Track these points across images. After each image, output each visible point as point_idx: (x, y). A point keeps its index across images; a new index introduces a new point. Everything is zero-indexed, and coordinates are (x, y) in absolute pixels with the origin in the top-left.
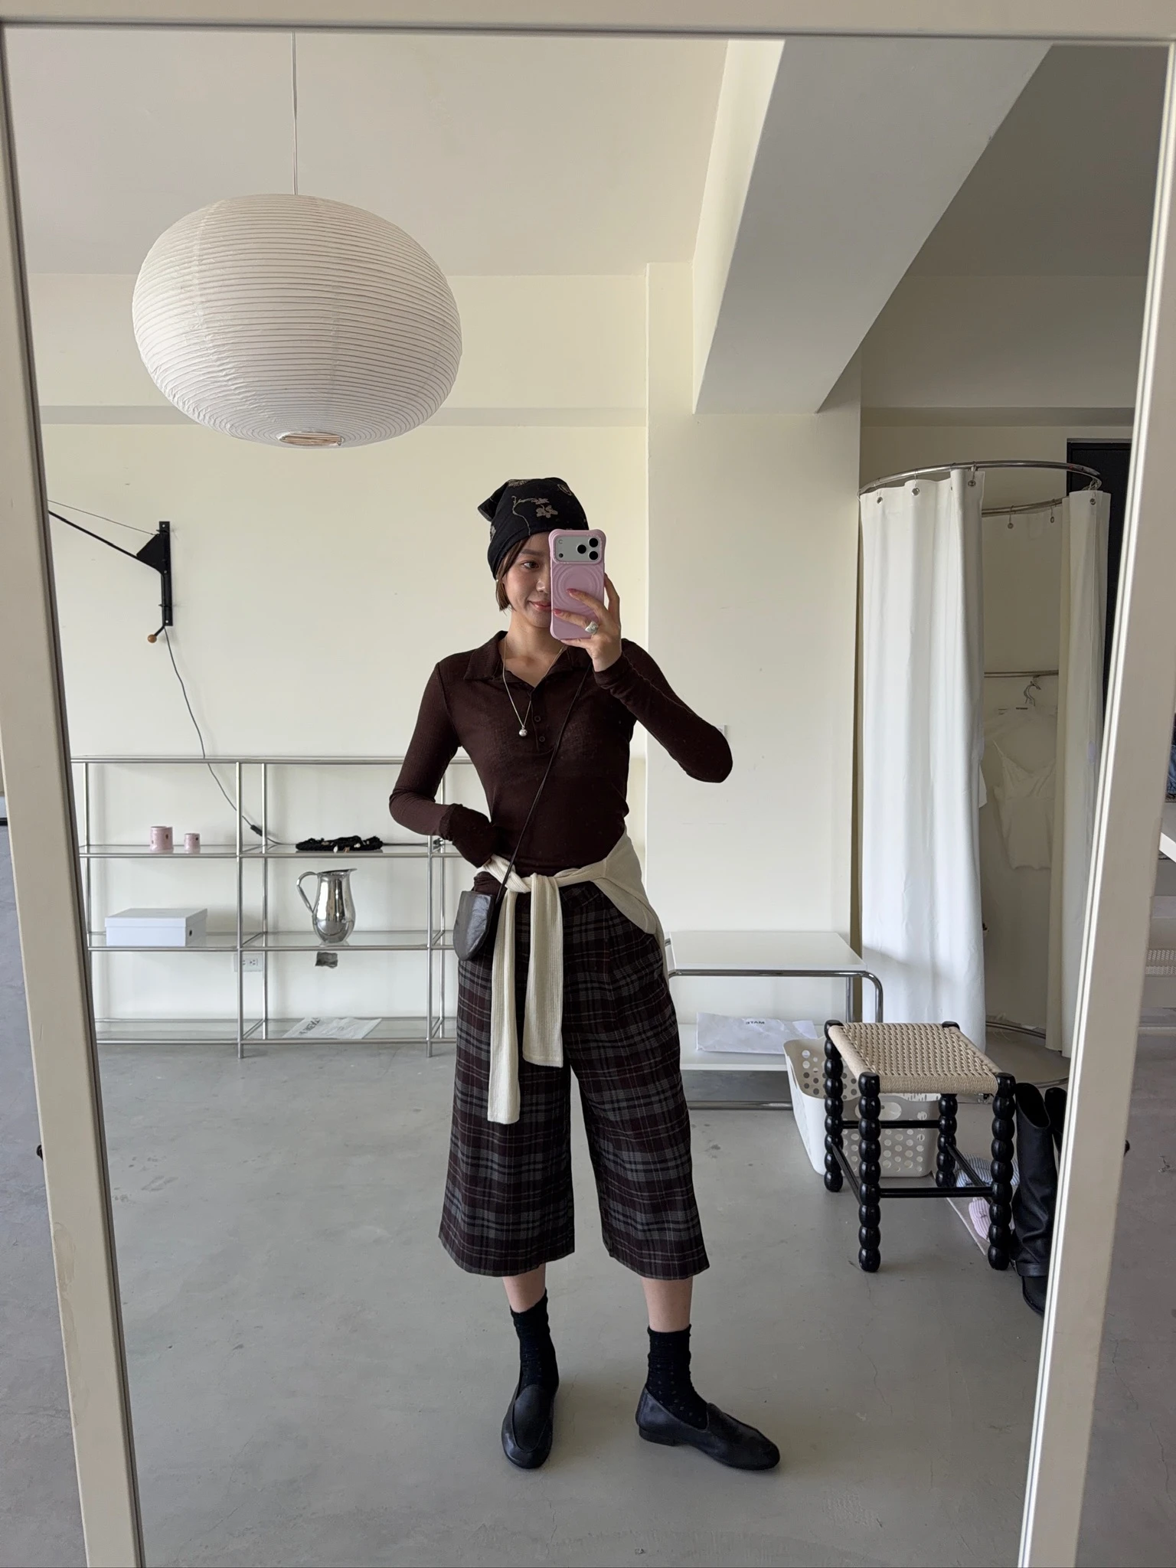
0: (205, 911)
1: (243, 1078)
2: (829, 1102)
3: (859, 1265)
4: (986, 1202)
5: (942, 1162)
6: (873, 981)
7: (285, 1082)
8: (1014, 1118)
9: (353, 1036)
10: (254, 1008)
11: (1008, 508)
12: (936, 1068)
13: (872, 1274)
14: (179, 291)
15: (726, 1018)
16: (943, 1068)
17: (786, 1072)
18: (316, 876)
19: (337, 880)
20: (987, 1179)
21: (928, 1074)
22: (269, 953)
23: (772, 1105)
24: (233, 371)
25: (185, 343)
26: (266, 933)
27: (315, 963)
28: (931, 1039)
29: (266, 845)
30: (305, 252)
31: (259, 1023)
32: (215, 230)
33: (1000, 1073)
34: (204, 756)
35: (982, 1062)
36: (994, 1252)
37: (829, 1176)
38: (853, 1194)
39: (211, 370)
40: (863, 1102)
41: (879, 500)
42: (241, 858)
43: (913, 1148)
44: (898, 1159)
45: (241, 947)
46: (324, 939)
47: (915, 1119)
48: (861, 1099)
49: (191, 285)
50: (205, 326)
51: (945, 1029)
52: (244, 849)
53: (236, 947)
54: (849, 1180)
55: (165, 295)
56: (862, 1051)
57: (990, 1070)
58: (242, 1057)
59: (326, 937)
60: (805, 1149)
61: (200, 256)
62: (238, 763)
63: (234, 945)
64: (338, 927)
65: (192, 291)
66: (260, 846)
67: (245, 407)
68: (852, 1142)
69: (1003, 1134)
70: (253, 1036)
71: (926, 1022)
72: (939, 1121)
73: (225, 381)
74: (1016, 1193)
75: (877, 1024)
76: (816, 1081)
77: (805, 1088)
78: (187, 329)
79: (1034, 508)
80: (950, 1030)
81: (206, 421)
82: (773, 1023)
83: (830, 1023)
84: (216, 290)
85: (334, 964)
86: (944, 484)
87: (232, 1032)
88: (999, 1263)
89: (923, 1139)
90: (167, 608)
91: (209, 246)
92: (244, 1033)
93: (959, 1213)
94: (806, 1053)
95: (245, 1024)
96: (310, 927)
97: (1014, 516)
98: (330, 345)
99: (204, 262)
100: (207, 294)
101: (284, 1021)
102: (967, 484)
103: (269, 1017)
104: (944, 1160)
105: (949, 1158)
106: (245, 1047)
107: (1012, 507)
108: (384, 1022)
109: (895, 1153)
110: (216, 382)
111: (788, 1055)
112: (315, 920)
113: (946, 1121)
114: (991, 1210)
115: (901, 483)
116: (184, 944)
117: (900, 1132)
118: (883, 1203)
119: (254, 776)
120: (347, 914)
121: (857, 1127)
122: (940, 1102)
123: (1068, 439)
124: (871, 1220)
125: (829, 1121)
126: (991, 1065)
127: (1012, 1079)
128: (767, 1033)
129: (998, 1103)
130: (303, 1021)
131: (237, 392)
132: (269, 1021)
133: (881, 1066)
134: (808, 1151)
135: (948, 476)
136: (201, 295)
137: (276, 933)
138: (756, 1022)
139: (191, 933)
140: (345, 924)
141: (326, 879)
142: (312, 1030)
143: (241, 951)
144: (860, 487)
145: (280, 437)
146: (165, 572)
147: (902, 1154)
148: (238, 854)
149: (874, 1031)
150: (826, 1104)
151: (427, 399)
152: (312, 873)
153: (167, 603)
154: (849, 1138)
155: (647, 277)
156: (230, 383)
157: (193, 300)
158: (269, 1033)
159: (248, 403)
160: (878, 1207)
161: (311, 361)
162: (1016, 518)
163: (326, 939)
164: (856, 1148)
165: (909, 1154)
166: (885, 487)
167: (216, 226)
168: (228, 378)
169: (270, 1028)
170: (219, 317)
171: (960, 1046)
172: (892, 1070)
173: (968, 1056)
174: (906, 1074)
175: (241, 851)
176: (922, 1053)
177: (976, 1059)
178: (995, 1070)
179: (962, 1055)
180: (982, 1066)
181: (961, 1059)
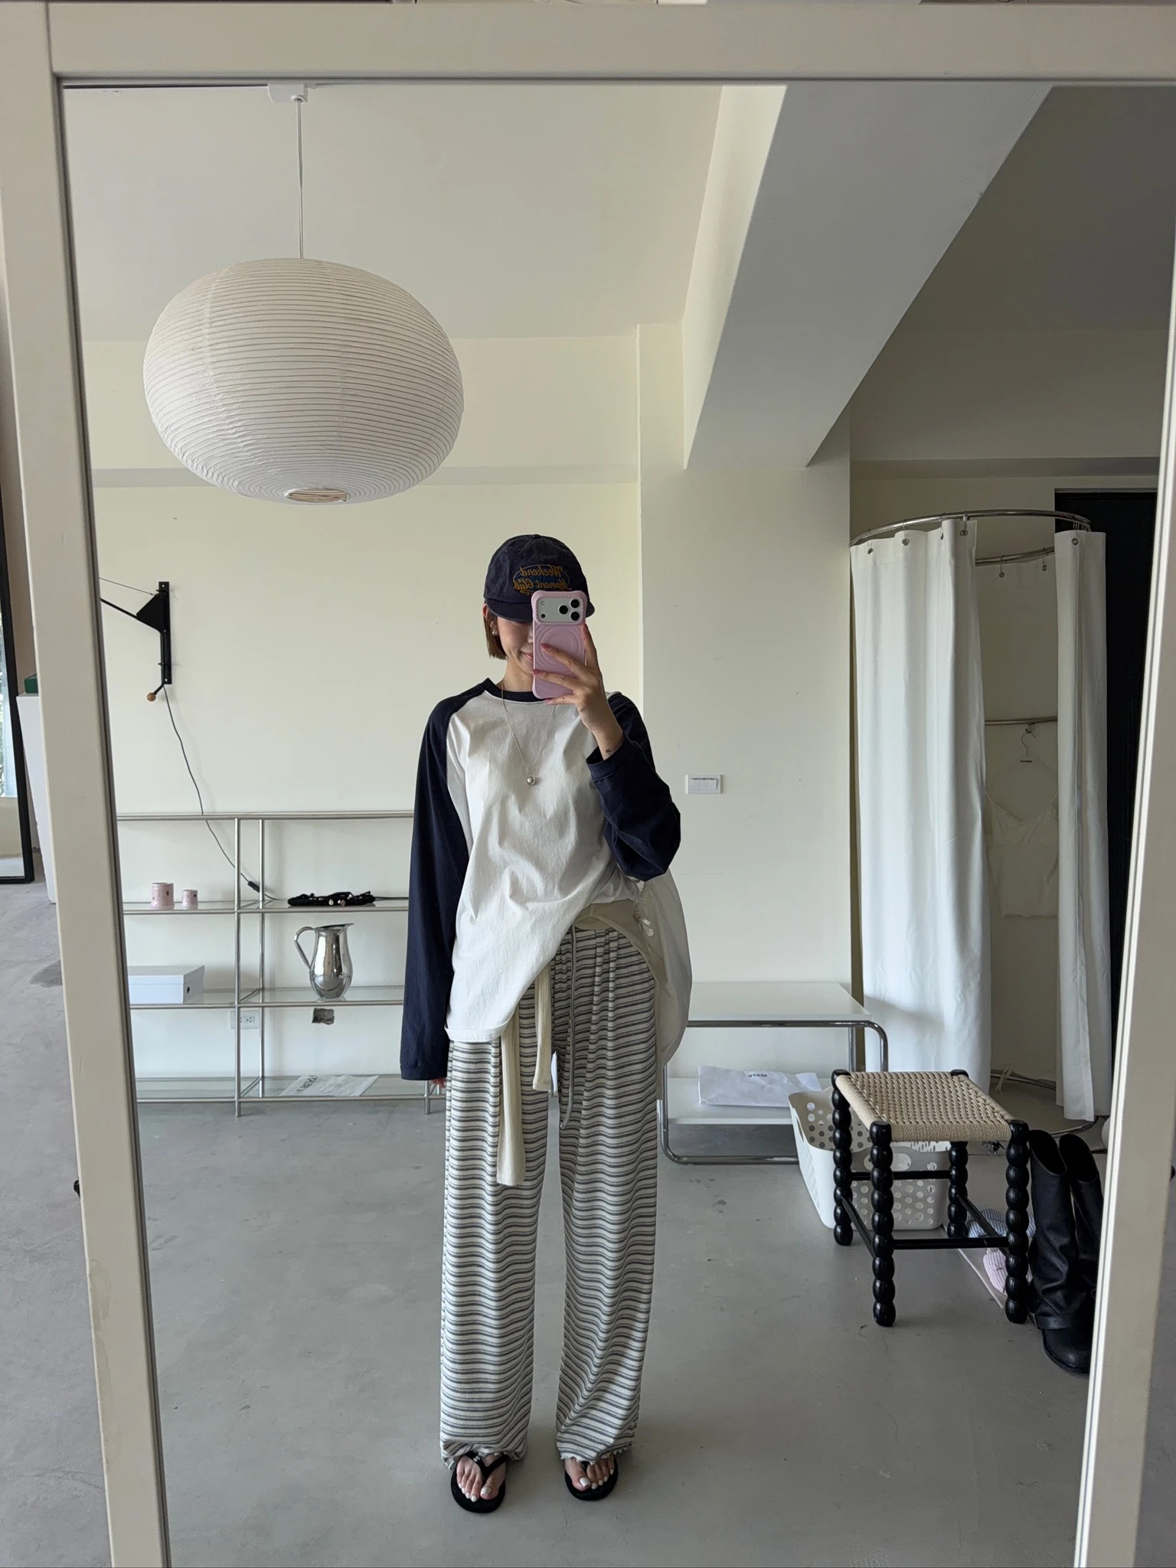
0: (203, 968)
1: (240, 1137)
2: (838, 1154)
3: (873, 1320)
4: (1001, 1253)
5: (953, 1213)
6: (877, 1031)
7: (283, 1140)
8: (1029, 1166)
9: (350, 1093)
10: (251, 1066)
11: (998, 557)
12: (947, 1115)
13: (889, 1329)
14: (190, 353)
15: (727, 1071)
16: (954, 1115)
17: (791, 1127)
18: (314, 931)
19: (334, 934)
20: (1002, 1231)
21: (940, 1123)
22: (266, 1009)
23: (776, 1159)
24: (242, 429)
25: (196, 403)
26: (263, 989)
27: (312, 1019)
28: (940, 1087)
29: (263, 900)
30: (313, 313)
31: (255, 1081)
32: (226, 293)
33: (1012, 1121)
34: (203, 813)
35: (993, 1109)
36: (1011, 1305)
37: (839, 1230)
38: (865, 1246)
39: (220, 428)
40: (875, 1152)
41: (870, 551)
42: (239, 914)
43: (924, 1200)
44: (909, 1212)
45: (239, 1003)
46: (322, 996)
47: (925, 1169)
48: (873, 1148)
49: (201, 348)
50: (216, 385)
51: (954, 1077)
52: (242, 905)
53: (234, 1003)
54: (861, 1235)
55: (177, 357)
56: (872, 1099)
57: (1002, 1117)
58: (240, 1115)
59: (323, 993)
60: (812, 1202)
61: (210, 318)
62: (236, 820)
63: (232, 1001)
64: (336, 984)
65: (203, 352)
66: (257, 902)
67: (253, 464)
68: (861, 1195)
69: (1017, 1183)
70: (250, 1094)
71: (933, 1070)
72: (951, 1171)
73: (235, 439)
74: (1032, 1243)
75: (885, 1073)
76: (822, 1134)
77: (811, 1141)
78: (198, 389)
79: (1025, 557)
80: (959, 1078)
81: (214, 479)
82: (776, 1076)
83: (838, 1073)
84: (226, 351)
85: (330, 1021)
86: (934, 534)
87: (229, 1090)
88: (1017, 1316)
89: (933, 1191)
90: (167, 667)
91: (220, 308)
92: (242, 1091)
93: (973, 1266)
94: (811, 1106)
95: (242, 1083)
96: (307, 982)
97: (1003, 565)
98: (338, 402)
99: (214, 324)
100: (220, 355)
101: (279, 1079)
102: (959, 533)
103: (266, 1075)
104: (955, 1211)
105: (960, 1209)
106: (242, 1104)
107: (1003, 556)
108: (380, 1079)
109: (905, 1206)
110: (224, 440)
111: (793, 1107)
112: (313, 975)
113: (956, 1171)
114: (1007, 1261)
115: (891, 534)
116: (182, 1002)
117: (911, 1184)
118: (898, 1255)
119: (252, 833)
120: (344, 970)
121: (868, 1179)
122: (950, 1152)
123: (1055, 490)
124: (885, 1273)
125: (838, 1173)
126: (1003, 1112)
127: (1025, 1126)
128: (769, 1086)
129: (1012, 1151)
130: (300, 1079)
131: (246, 449)
132: (265, 1079)
133: (891, 1113)
134: (816, 1206)
135: (938, 525)
136: (212, 356)
137: (273, 989)
138: (758, 1075)
139: (188, 989)
140: (342, 979)
141: (323, 934)
142: (309, 1088)
143: (239, 1008)
144: (852, 538)
145: (286, 494)
146: (165, 631)
147: (912, 1206)
148: (236, 909)
149: (883, 1081)
150: (835, 1156)
151: (432, 456)
152: (310, 928)
153: (166, 659)
154: (859, 1193)
155: (638, 339)
156: (239, 440)
157: (205, 360)
158: (265, 1091)
159: (256, 459)
160: (891, 1261)
161: (316, 418)
162: (1008, 567)
163: (324, 995)
164: (865, 1201)
165: (920, 1206)
166: (875, 538)
167: (226, 290)
168: (238, 435)
169: (266, 1088)
170: (229, 376)
171: (970, 1094)
172: (903, 1118)
173: (980, 1104)
174: (917, 1122)
175: (239, 908)
176: (933, 1102)
177: (987, 1107)
178: (1008, 1117)
179: (972, 1103)
180: (994, 1113)
181: (973, 1107)
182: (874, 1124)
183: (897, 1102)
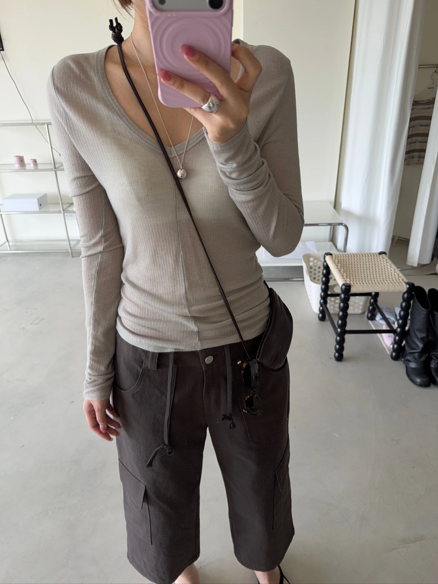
0: (46, 194)
2: (323, 287)
3: (334, 359)
4: (393, 336)
5: (370, 309)
6: (345, 227)
8: (412, 302)
12: (377, 279)
13: (340, 362)
16: (380, 278)
21: (374, 284)
23: (295, 279)
28: (373, 262)
33: (407, 282)
34: (32, 120)
35: (398, 275)
36: (394, 354)
37: (320, 315)
40: (343, 296)
42: (56, 172)
43: (358, 303)
44: (351, 307)
45: (63, 210)
48: (341, 294)
51: (381, 256)
52: (57, 166)
53: (61, 211)
56: (342, 270)
57: (403, 280)
58: (73, 257)
60: (309, 300)
62: (46, 125)
68: (331, 301)
69: (405, 309)
72: (372, 293)
74: (407, 332)
76: (315, 270)
77: (310, 273)
80: (382, 256)
83: (326, 254)
87: (65, 246)
89: (364, 300)
92: (72, 246)
94: (312, 259)
95: (70, 242)
104: (372, 308)
113: (374, 294)
114: (395, 338)
116: (38, 210)
124: (341, 343)
125: (323, 294)
126: (403, 277)
127: (413, 285)
129: (406, 296)
133: (351, 277)
134: (311, 303)
139: (41, 205)
143: (64, 213)
147: (353, 306)
148: (54, 169)
150: (322, 288)
160: (344, 338)
164: (336, 306)
165: (357, 306)
171: (387, 265)
172: (356, 281)
173: (392, 272)
174: (363, 283)
175: (55, 168)
176: (370, 270)
177: (396, 274)
178: (405, 280)
179: (388, 271)
180: (399, 277)
181: (389, 273)
182: (343, 285)
183: (353, 270)
